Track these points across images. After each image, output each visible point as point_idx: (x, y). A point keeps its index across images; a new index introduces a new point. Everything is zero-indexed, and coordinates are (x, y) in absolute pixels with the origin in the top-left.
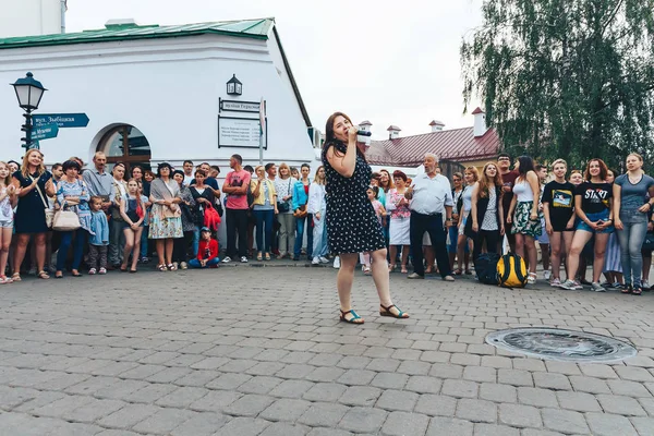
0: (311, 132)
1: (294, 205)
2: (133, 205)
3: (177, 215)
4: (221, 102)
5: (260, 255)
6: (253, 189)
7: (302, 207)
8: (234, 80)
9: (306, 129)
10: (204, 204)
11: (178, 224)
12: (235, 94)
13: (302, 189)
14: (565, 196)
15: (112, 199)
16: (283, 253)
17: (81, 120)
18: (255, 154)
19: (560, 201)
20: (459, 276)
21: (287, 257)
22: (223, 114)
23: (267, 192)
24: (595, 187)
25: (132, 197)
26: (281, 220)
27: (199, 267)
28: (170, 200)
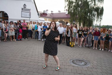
0: (38, 14)
1: (35, 29)
3: (14, 31)
4: (22, 9)
5: (29, 38)
6: (28, 26)
8: (25, 5)
9: (37, 13)
11: (14, 33)
12: (25, 7)
13: (37, 26)
14: (81, 32)
15: (2, 28)
16: (33, 37)
19: (80, 33)
21: (34, 38)
22: (22, 11)
23: (30, 27)
24: (85, 31)
25: (5, 28)
27: (18, 40)
28: (12, 28)
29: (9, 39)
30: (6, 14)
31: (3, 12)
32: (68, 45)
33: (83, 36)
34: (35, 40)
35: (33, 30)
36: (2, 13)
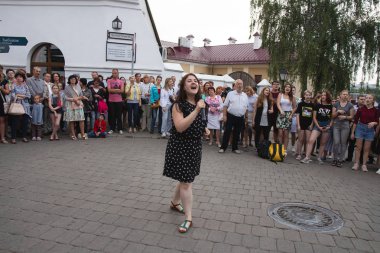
0: (161, 50)
1: (152, 100)
2: (56, 102)
3: (81, 107)
4: (109, 33)
5: (130, 130)
6: (127, 90)
7: (157, 102)
8: (117, 20)
9: (158, 48)
10: (98, 98)
11: (82, 113)
12: (117, 28)
13: (156, 91)
14: (309, 111)
15: (44, 95)
16: (144, 128)
17: (23, 41)
18: (129, 66)
19: (306, 113)
20: (246, 150)
21: (146, 130)
22: (109, 40)
23: (135, 93)
24: (324, 107)
25: (55, 96)
26: (143, 109)
27: (95, 137)
28: (76, 98)
29: (67, 131)
30: (58, 52)
31: (48, 45)
32: (263, 153)
33: (314, 124)
34: (150, 135)
35: (144, 102)
36: (44, 48)
